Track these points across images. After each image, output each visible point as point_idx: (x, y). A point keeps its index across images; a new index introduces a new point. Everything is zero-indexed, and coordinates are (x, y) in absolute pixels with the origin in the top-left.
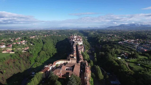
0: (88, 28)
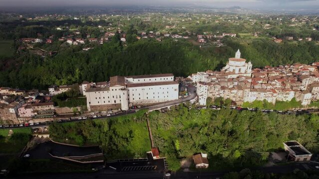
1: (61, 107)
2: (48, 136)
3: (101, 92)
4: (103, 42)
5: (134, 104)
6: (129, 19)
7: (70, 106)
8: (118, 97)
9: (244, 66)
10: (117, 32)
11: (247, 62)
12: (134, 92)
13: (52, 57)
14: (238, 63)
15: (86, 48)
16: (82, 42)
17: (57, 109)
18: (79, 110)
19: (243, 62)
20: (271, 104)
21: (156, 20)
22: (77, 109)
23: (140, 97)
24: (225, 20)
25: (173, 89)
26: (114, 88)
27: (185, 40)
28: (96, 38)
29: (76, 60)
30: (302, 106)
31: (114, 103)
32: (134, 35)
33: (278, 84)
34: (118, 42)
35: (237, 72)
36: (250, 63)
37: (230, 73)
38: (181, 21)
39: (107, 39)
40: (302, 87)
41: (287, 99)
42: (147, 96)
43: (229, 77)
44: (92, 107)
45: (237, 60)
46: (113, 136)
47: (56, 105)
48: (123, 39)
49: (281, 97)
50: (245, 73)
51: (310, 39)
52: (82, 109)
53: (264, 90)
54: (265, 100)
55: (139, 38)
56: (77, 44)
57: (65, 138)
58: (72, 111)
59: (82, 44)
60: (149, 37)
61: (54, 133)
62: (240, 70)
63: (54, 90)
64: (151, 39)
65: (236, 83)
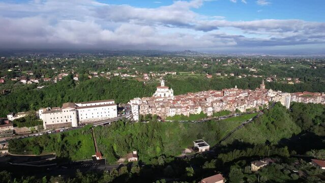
1: (20, 127)
2: (7, 151)
3: (55, 113)
4: (57, 81)
5: (82, 122)
6: (83, 62)
7: (28, 126)
8: (69, 117)
9: (168, 92)
10: (71, 73)
11: (169, 89)
12: (82, 113)
13: (6, 94)
14: (163, 90)
15: (41, 86)
16: (36, 81)
17: (16, 129)
18: (36, 129)
19: (167, 89)
20: (187, 116)
21: (109, 63)
22: (35, 128)
23: (87, 116)
24: (174, 61)
25: (113, 109)
26: (66, 110)
27: (132, 78)
28: (50, 78)
29: (30, 96)
30: (207, 117)
31: (66, 122)
32: (86, 74)
33: (191, 103)
34: (71, 80)
35: (163, 96)
36: (171, 89)
37: (158, 98)
38: (133, 63)
39: (61, 78)
40: (208, 104)
41: (197, 112)
42: (93, 115)
43: (157, 100)
44: (47, 126)
45: (163, 88)
46: (65, 145)
47: (15, 126)
48: (76, 79)
49: (193, 112)
50: (169, 97)
51: (233, 75)
52: (39, 128)
53: (181, 107)
54: (182, 114)
55: (91, 77)
56: (31, 83)
57: (24, 150)
58: (30, 130)
59: (37, 83)
60: (100, 76)
61: (13, 147)
62: (165, 95)
63: (12, 117)
64: (101, 78)
65: (161, 104)
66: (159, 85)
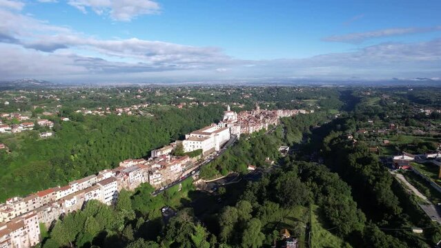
0: (391, 82)
18: (200, 158)
58: (196, 160)
66: (226, 110)
